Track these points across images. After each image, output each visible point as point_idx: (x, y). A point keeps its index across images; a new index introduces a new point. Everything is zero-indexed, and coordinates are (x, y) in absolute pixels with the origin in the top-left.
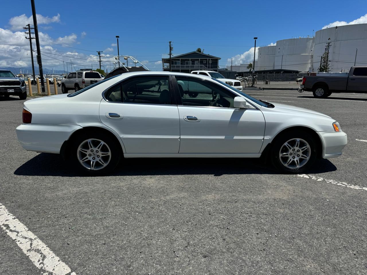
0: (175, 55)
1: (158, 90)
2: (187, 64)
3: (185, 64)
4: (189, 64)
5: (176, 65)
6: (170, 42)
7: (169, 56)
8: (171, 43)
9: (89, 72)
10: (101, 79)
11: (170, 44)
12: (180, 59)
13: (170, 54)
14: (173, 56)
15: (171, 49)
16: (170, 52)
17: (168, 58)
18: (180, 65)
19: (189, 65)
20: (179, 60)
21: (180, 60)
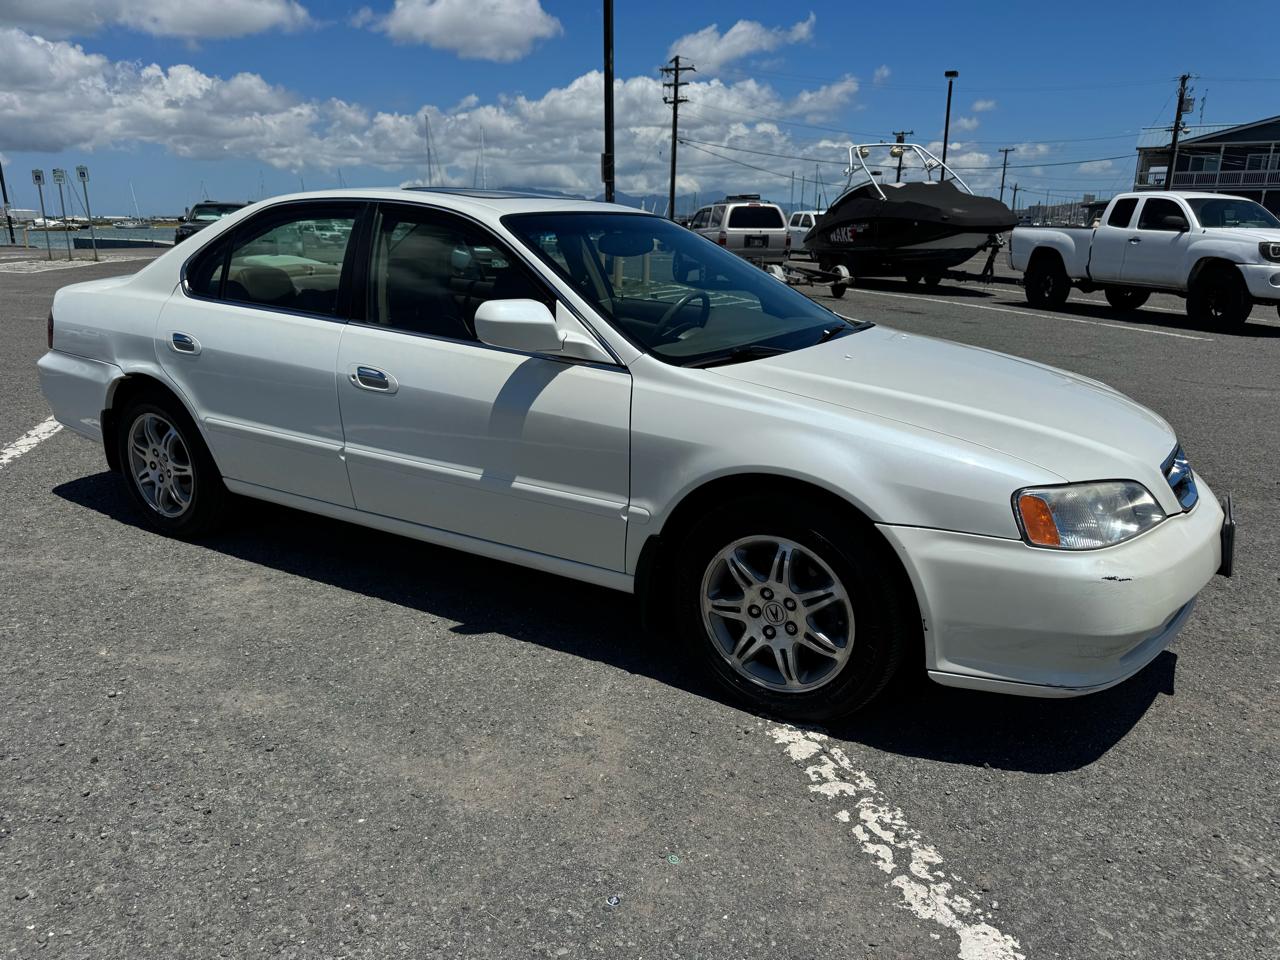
0: (1196, 129)
1: (985, 271)
2: (1255, 165)
3: (1243, 168)
4: (1266, 168)
5: (1195, 173)
6: (1184, 79)
7: (1170, 135)
8: (1188, 83)
9: (747, 205)
10: (784, 229)
11: (1183, 84)
12: (1223, 145)
13: (1176, 129)
14: (1187, 137)
15: (1183, 105)
16: (1179, 117)
17: (1163, 144)
18: (1219, 172)
19: (1262, 171)
20: (1217, 150)
21: (1223, 149)
